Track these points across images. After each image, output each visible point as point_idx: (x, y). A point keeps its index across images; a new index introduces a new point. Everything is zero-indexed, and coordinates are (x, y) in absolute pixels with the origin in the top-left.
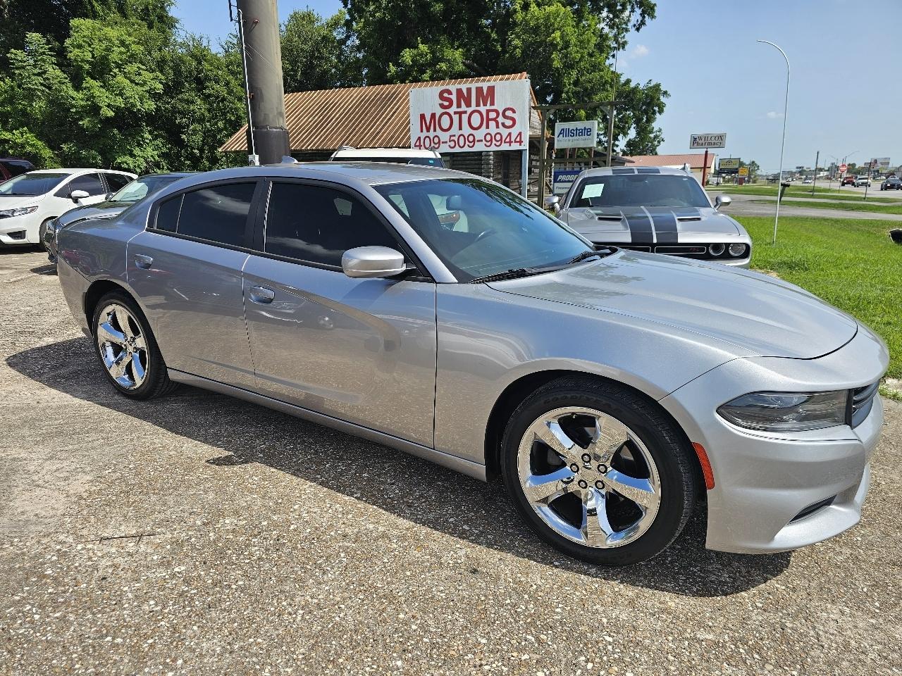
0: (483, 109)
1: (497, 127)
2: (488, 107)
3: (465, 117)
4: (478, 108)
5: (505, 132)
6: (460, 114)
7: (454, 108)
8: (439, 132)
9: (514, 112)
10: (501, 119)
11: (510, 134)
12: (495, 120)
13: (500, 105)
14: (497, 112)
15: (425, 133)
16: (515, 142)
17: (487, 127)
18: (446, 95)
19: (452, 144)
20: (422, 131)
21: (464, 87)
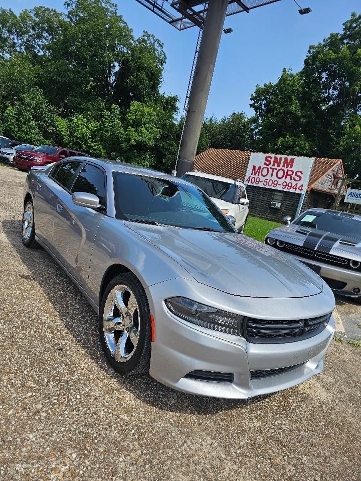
0: (285, 169)
1: (291, 180)
2: (288, 169)
3: (275, 171)
4: (283, 168)
5: (294, 183)
6: (273, 169)
7: (271, 166)
8: (260, 176)
9: (302, 174)
10: (294, 176)
11: (296, 185)
12: (290, 175)
13: (295, 169)
14: (293, 172)
15: (253, 176)
16: (299, 189)
17: (286, 178)
18: (269, 159)
19: (265, 183)
20: (252, 174)
21: (279, 156)
